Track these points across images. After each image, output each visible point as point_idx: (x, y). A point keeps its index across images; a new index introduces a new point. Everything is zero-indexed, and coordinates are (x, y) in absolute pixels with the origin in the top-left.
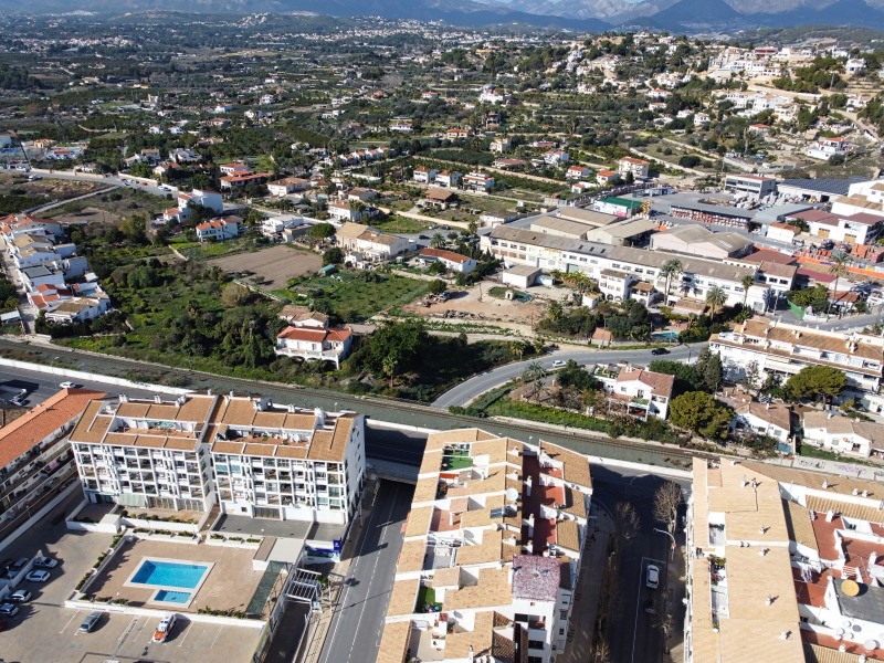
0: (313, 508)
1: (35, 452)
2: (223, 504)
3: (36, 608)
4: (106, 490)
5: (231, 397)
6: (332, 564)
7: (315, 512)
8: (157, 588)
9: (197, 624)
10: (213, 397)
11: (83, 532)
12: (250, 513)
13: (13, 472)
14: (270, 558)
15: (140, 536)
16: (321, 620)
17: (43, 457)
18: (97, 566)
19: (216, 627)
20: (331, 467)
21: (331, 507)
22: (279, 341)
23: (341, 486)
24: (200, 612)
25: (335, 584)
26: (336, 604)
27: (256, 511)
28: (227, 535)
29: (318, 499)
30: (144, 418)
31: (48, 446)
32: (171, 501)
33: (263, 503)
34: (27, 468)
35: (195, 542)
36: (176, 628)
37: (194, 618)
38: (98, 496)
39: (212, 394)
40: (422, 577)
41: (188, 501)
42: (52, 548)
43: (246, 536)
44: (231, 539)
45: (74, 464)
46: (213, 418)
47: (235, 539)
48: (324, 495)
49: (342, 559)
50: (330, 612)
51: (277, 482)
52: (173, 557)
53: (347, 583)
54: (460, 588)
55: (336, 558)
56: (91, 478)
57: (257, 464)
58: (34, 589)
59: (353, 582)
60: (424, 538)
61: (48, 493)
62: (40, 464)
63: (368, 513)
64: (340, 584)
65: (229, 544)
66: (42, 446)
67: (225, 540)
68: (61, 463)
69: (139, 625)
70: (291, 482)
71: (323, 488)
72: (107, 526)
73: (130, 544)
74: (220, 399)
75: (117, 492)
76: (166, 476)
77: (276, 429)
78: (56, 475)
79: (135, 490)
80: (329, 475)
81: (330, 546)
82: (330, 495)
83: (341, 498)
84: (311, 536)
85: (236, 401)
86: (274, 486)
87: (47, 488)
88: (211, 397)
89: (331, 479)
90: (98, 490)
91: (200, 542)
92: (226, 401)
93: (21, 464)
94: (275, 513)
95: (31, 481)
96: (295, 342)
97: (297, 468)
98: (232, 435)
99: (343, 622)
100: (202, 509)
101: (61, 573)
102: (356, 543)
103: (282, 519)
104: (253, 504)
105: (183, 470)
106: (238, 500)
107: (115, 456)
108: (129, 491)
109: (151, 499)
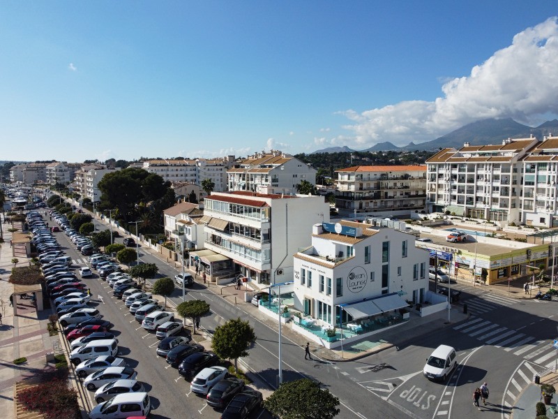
1: (405, 177)
4: (440, 202)
12: (547, 224)
15: (455, 222)
30: (477, 151)
38: (434, 205)
39: (533, 137)
41: (496, 211)
56: (433, 193)
62: (406, 188)
65: (523, 231)
66: (410, 177)
67: (520, 228)
75: (447, 203)
79: (459, 203)
90: (435, 202)
92: (544, 140)
100: (505, 220)
104: (551, 212)
105: (498, 184)
106: (538, 211)
107: (452, 174)
108: (454, 203)
109: (468, 210)
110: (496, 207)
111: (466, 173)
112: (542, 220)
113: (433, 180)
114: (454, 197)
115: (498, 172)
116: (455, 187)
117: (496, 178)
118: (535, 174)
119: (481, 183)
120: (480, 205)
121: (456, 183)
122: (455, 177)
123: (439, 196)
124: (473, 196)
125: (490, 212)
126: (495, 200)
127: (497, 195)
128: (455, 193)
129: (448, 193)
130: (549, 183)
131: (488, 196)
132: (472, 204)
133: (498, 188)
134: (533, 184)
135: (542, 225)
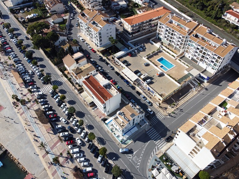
0: (207, 66)
1: (150, 21)
2: (185, 53)
3: (138, 55)
4: (161, 37)
5: (202, 25)
6: (204, 82)
7: (207, 67)
8: (162, 65)
9: (166, 77)
10: (197, 23)
11: (152, 44)
12: (190, 59)
13: (145, 23)
14: (190, 72)
15: (163, 51)
16: (193, 93)
17: (152, 22)
18: (152, 53)
19: (170, 80)
20: (219, 58)
21: (212, 68)
22: (225, 13)
23: (218, 64)
24: (168, 75)
25: (202, 87)
26: (199, 91)
27: (192, 59)
28: (182, 61)
29: (210, 64)
30: (177, 22)
31: (154, 20)
32: (174, 46)
33: (195, 58)
34: (148, 24)
35: (174, 59)
36: (161, 75)
37: (166, 75)
38: (159, 37)
39: (197, 22)
40: (226, 99)
41: (177, 48)
42: (145, 45)
43: (186, 64)
44: (183, 62)
45: (157, 27)
46: (194, 30)
47: (183, 63)
48: (212, 64)
49: (207, 82)
50: (197, 92)
51: (201, 54)
52: (168, 59)
53: (205, 88)
54: (236, 108)
55: (206, 81)
56: (159, 32)
57: (199, 47)
58: (139, 51)
59: (206, 89)
60: (234, 90)
61: (149, 32)
62: (150, 24)
63: (222, 75)
64: (203, 88)
65: (181, 63)
66: (152, 20)
67: (181, 62)
68: (155, 26)
69: (155, 70)
70: (205, 56)
71: (213, 62)
72: (158, 45)
73: (160, 52)
74: (199, 25)
75: (163, 38)
76: (175, 39)
77: (209, 40)
78: (152, 28)
79: (167, 40)
80: (217, 60)
81: (206, 77)
82: (214, 65)
83: (216, 67)
84: (202, 72)
85: (203, 27)
86: (200, 55)
87: (149, 30)
88: (196, 23)
89: (217, 61)
90: (159, 36)
91: (175, 59)
92: (200, 26)
93: (147, 22)
94: (197, 62)
95: (147, 27)
96: (230, 15)
97: (209, 53)
98: (197, 36)
99: (198, 96)
100: (179, 52)
101: (145, 51)
102: (213, 80)
103: (197, 64)
104: (192, 57)
105: (180, 40)
106: (189, 54)
107: (166, 29)
108: (166, 39)
109: (169, 44)
110: (178, 47)
111: (171, 32)
112: (189, 57)
113: (160, 27)
114: (166, 37)
115: (181, 37)
116: (167, 34)
117: (180, 38)
118: (191, 43)
119: (175, 37)
120: (173, 44)
121: (167, 33)
122: (167, 30)
123: (161, 34)
124: (172, 40)
125: (175, 47)
126: (178, 45)
127: (179, 43)
128: (166, 36)
129: (164, 35)
130: (194, 48)
131: (176, 43)
132: (171, 42)
133: (180, 41)
134: (190, 46)
135: (189, 58)
